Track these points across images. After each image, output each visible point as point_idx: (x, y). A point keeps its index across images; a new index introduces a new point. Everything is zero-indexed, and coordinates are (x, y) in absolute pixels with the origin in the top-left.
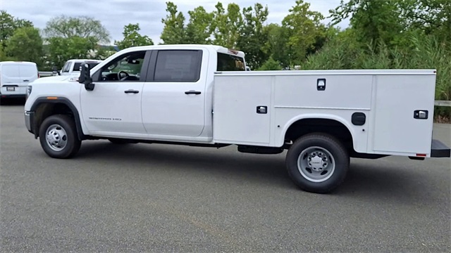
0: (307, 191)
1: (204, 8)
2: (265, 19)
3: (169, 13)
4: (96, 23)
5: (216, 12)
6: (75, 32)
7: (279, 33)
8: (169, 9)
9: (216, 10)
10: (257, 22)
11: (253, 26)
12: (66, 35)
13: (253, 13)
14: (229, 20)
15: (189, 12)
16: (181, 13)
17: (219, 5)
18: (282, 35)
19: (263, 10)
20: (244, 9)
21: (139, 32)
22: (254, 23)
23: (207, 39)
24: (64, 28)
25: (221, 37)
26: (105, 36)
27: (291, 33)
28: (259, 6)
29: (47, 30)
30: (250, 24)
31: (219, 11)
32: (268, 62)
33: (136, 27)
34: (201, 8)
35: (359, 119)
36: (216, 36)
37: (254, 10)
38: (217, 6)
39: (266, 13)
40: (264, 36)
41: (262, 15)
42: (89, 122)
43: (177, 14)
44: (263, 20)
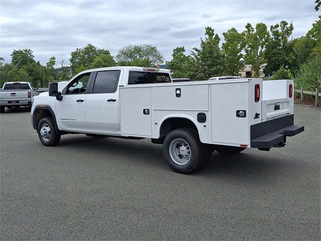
0: (176, 172)
1: (236, 29)
2: (291, 33)
3: (207, 36)
4: (153, 49)
5: (246, 32)
6: (138, 57)
7: (304, 45)
8: (207, 33)
9: (247, 30)
10: (282, 37)
11: (280, 40)
12: (132, 59)
13: (280, 29)
14: (258, 37)
15: (224, 34)
16: (217, 35)
17: (248, 26)
18: (307, 47)
19: (289, 26)
20: (272, 27)
21: (184, 53)
22: (280, 38)
23: (239, 54)
24: (131, 54)
25: (251, 51)
26: (159, 58)
27: (315, 44)
28: (284, 23)
29: (118, 56)
30: (276, 39)
31: (249, 30)
32: (279, 71)
33: (183, 50)
34: (233, 30)
35: (202, 118)
36: (247, 51)
37: (280, 27)
38: (246, 27)
39: (292, 28)
40: (289, 48)
41: (287, 30)
42: (60, 121)
43: (214, 36)
44: (289, 34)
